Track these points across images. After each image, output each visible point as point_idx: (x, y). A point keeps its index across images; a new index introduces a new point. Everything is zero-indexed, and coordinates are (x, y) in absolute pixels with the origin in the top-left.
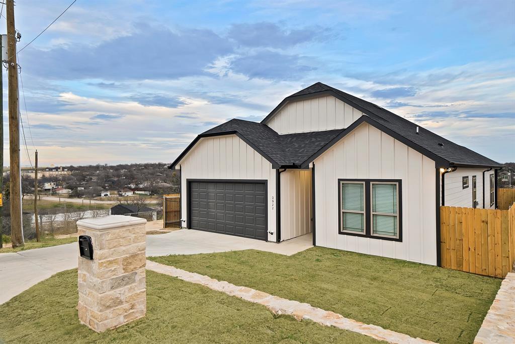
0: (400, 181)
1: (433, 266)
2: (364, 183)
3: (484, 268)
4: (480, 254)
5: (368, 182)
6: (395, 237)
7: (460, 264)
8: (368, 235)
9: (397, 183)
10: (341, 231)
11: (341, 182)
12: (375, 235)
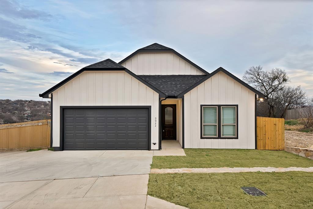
0: (237, 106)
1: (253, 149)
2: (217, 107)
3: (274, 147)
4: (273, 140)
5: (219, 106)
6: (234, 137)
7: (265, 146)
8: (219, 137)
9: (236, 107)
10: (203, 137)
11: (203, 107)
12: (223, 137)
